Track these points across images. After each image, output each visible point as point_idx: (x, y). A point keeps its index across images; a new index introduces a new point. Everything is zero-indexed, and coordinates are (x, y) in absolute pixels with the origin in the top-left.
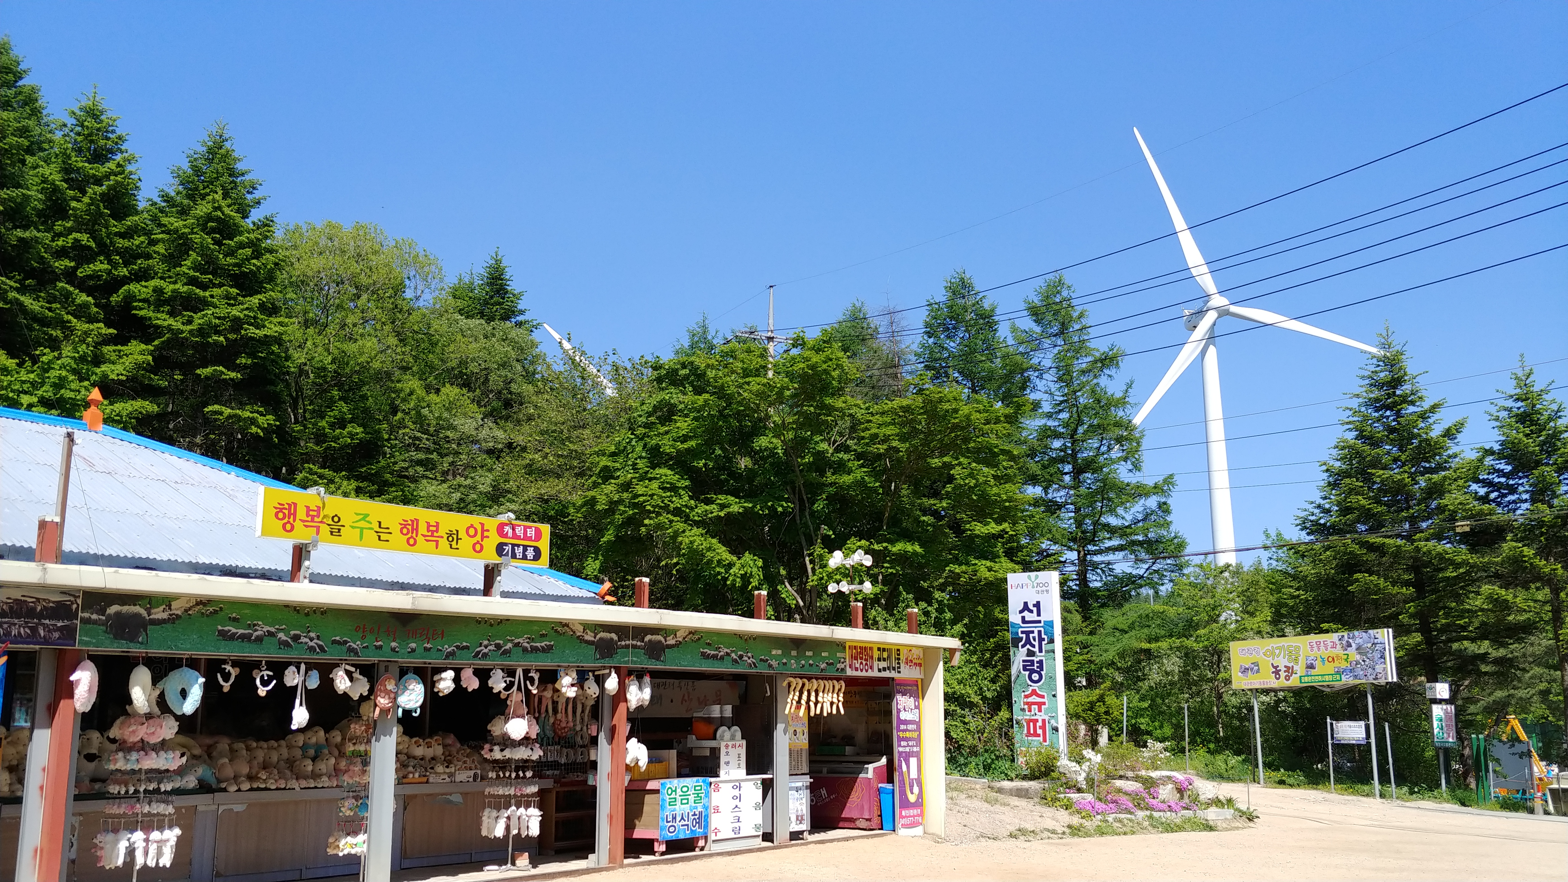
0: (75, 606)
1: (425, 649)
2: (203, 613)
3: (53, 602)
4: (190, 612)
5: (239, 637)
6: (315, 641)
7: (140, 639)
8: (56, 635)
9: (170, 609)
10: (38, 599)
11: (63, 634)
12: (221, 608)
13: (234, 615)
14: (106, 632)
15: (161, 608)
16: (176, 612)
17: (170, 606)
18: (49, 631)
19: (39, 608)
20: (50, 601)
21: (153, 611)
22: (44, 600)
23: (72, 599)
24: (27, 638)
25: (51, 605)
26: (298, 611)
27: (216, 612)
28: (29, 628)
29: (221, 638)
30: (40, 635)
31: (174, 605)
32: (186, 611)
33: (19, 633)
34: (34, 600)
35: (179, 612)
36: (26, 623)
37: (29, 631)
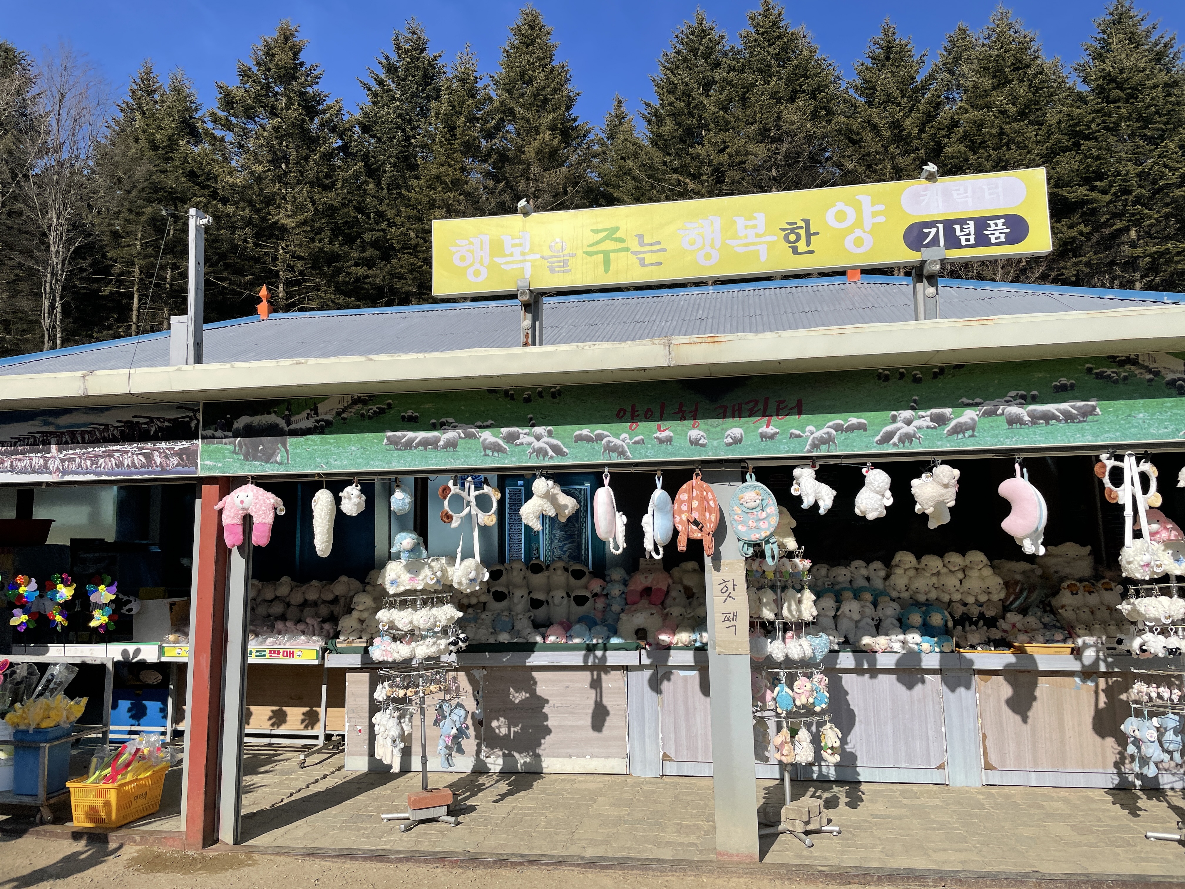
0: (194, 423)
1: (763, 436)
2: (362, 415)
3: (169, 421)
4: (343, 415)
5: (419, 444)
6: (546, 439)
7: (278, 459)
8: (175, 461)
9: (316, 413)
10: (151, 419)
11: (182, 459)
12: (389, 405)
13: (410, 413)
14: (234, 452)
15: (304, 414)
16: (325, 417)
17: (316, 410)
18: (166, 457)
19: (153, 430)
20: (165, 420)
21: (293, 419)
22: (158, 419)
23: (191, 414)
24: (142, 467)
25: (167, 424)
26: (512, 397)
27: (382, 411)
28: (144, 455)
29: (392, 446)
30: (155, 463)
31: (322, 408)
32: (339, 414)
33: (133, 462)
34: (147, 420)
35: (329, 417)
36: (140, 449)
37: (143, 460)
